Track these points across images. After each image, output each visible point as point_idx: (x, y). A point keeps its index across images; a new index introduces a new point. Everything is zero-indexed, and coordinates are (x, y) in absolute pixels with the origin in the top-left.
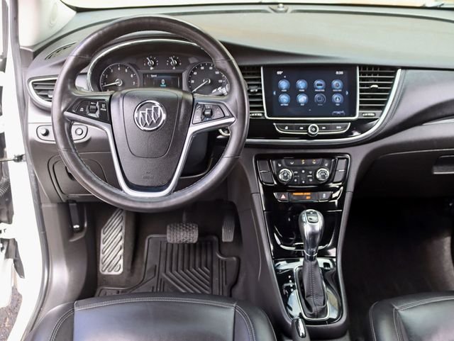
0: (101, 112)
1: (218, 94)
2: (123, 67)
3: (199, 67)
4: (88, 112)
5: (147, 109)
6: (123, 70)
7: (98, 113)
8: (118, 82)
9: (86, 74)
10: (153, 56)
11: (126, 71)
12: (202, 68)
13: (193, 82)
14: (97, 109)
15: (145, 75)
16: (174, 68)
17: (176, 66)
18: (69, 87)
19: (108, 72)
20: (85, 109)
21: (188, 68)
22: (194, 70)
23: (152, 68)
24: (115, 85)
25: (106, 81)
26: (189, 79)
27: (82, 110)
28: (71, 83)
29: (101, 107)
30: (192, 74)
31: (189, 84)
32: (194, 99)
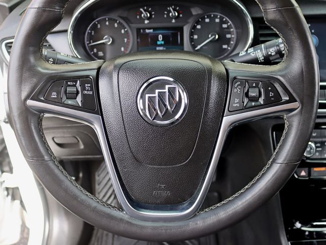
0: (84, 96)
1: (248, 58)
2: (112, 21)
3: (203, 19)
4: (64, 98)
5: (157, 91)
6: (112, 25)
7: (79, 99)
8: (106, 40)
9: (66, 31)
10: (148, 6)
11: (116, 25)
12: (207, 20)
13: (196, 37)
14: (78, 93)
15: (138, 30)
16: (174, 21)
17: (177, 18)
18: (32, 59)
19: (94, 28)
20: (58, 93)
21: (191, 21)
22: (198, 23)
23: (146, 22)
24: (103, 43)
25: (92, 38)
26: (192, 34)
27: (54, 95)
28: (35, 53)
29: (84, 89)
30: (194, 27)
31: (192, 40)
32: (227, 70)
